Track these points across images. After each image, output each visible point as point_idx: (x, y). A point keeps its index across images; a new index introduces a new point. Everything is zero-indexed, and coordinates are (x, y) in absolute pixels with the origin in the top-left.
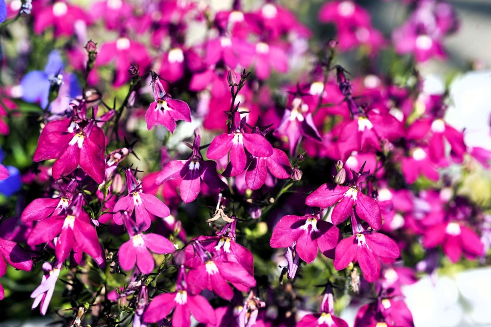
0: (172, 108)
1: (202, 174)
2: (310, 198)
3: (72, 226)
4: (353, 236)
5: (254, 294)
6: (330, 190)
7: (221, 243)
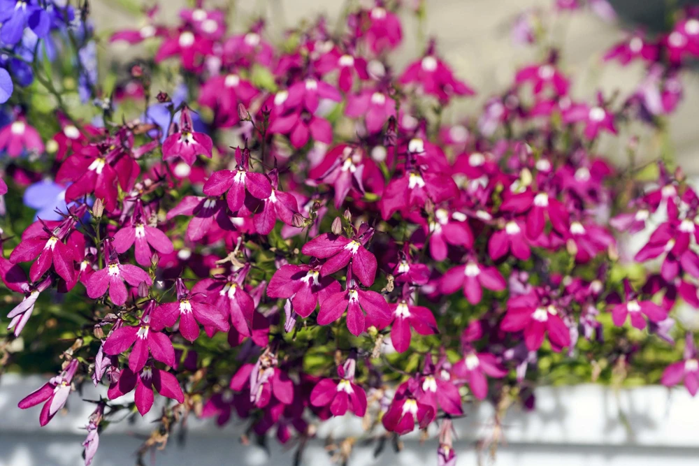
0: (197, 141)
1: (215, 213)
2: (307, 247)
3: (53, 247)
4: (345, 291)
5: (270, 351)
6: (331, 240)
7: (226, 288)
